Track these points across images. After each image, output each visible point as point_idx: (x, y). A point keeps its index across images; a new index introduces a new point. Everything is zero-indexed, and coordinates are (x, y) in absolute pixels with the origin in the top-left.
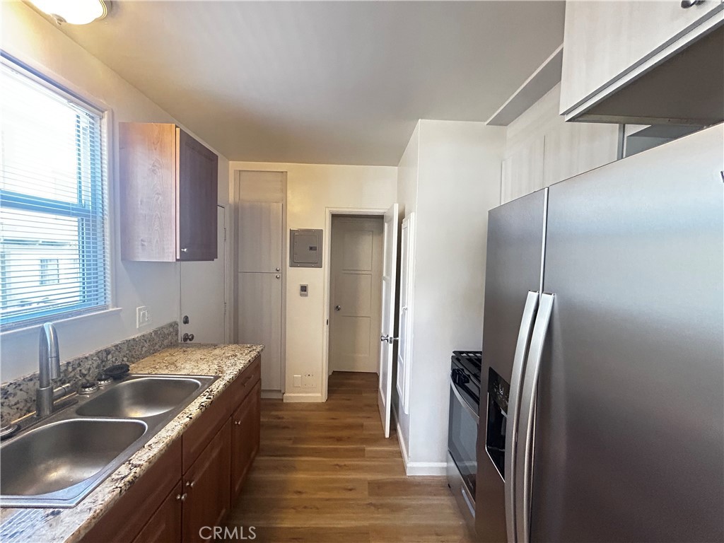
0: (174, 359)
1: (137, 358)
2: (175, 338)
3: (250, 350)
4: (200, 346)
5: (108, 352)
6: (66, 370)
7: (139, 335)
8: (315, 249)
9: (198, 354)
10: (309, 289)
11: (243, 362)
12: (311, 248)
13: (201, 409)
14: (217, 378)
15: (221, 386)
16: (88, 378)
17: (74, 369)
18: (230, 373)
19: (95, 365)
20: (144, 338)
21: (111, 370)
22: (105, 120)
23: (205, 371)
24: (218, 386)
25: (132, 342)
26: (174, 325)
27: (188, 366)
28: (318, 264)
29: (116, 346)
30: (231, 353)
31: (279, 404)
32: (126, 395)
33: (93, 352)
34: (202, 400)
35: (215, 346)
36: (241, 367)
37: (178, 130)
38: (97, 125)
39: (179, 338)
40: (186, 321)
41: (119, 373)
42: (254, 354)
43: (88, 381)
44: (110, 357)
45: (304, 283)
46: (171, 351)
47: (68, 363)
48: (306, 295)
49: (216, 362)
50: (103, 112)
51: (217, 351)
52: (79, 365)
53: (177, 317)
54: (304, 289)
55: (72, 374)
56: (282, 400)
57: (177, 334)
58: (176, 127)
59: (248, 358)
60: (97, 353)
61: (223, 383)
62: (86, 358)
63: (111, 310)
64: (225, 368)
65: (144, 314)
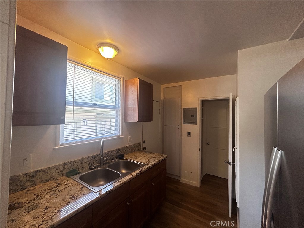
0: (137, 155)
1: (127, 153)
2: (140, 148)
3: (162, 156)
4: (147, 152)
5: (119, 150)
6: (108, 153)
7: (129, 145)
8: (194, 116)
9: (145, 155)
10: (191, 134)
11: (157, 160)
12: (192, 116)
13: (136, 175)
14: (146, 165)
15: (146, 168)
16: (113, 157)
17: (110, 153)
18: (151, 164)
19: (116, 153)
20: (130, 147)
21: (119, 155)
22: (121, 81)
23: (144, 161)
24: (145, 168)
25: (126, 148)
26: (139, 143)
27: (140, 158)
28: (195, 123)
29: (122, 148)
30: (155, 156)
31: (178, 182)
32: (121, 164)
33: (115, 149)
34: (138, 171)
35: (151, 153)
36: (155, 162)
37: (139, 79)
38: (120, 83)
39: (141, 148)
40: (144, 143)
41: (121, 157)
42: (162, 158)
43: (113, 158)
44: (119, 151)
45: (189, 131)
46: (137, 152)
47: (109, 151)
48: (190, 136)
49: (148, 159)
50: (121, 79)
51: (151, 155)
52: (112, 152)
53: (141, 141)
54: (189, 133)
55: (110, 155)
56: (180, 180)
57: (140, 147)
58: (138, 78)
59: (160, 159)
60: (117, 149)
61: (147, 167)
62: (113, 151)
63: (121, 137)
64: (150, 162)
65: (130, 139)
